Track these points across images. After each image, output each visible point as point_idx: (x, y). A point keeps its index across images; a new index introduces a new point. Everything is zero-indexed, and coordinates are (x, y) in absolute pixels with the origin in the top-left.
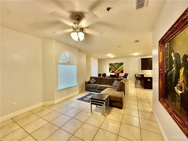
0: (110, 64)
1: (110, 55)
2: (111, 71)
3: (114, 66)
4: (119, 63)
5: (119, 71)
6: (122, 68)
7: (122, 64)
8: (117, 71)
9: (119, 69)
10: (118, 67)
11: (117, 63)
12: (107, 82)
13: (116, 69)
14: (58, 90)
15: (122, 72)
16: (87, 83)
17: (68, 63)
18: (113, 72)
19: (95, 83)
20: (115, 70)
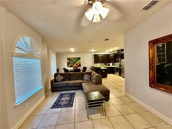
0: (68, 59)
1: (72, 50)
2: (70, 65)
3: (73, 60)
4: (77, 57)
5: (77, 65)
6: (80, 62)
7: (79, 58)
8: (75, 65)
9: (77, 63)
10: (76, 61)
11: (75, 58)
12: (76, 77)
13: (74, 63)
14: (16, 106)
15: (80, 66)
16: (53, 82)
17: (30, 55)
18: (71, 66)
19: (63, 80)
20: (73, 65)
